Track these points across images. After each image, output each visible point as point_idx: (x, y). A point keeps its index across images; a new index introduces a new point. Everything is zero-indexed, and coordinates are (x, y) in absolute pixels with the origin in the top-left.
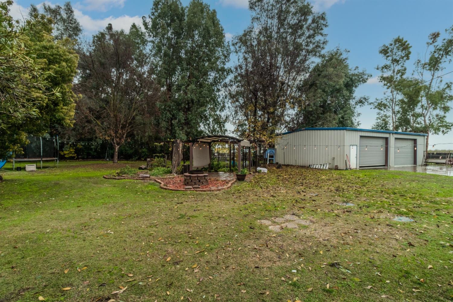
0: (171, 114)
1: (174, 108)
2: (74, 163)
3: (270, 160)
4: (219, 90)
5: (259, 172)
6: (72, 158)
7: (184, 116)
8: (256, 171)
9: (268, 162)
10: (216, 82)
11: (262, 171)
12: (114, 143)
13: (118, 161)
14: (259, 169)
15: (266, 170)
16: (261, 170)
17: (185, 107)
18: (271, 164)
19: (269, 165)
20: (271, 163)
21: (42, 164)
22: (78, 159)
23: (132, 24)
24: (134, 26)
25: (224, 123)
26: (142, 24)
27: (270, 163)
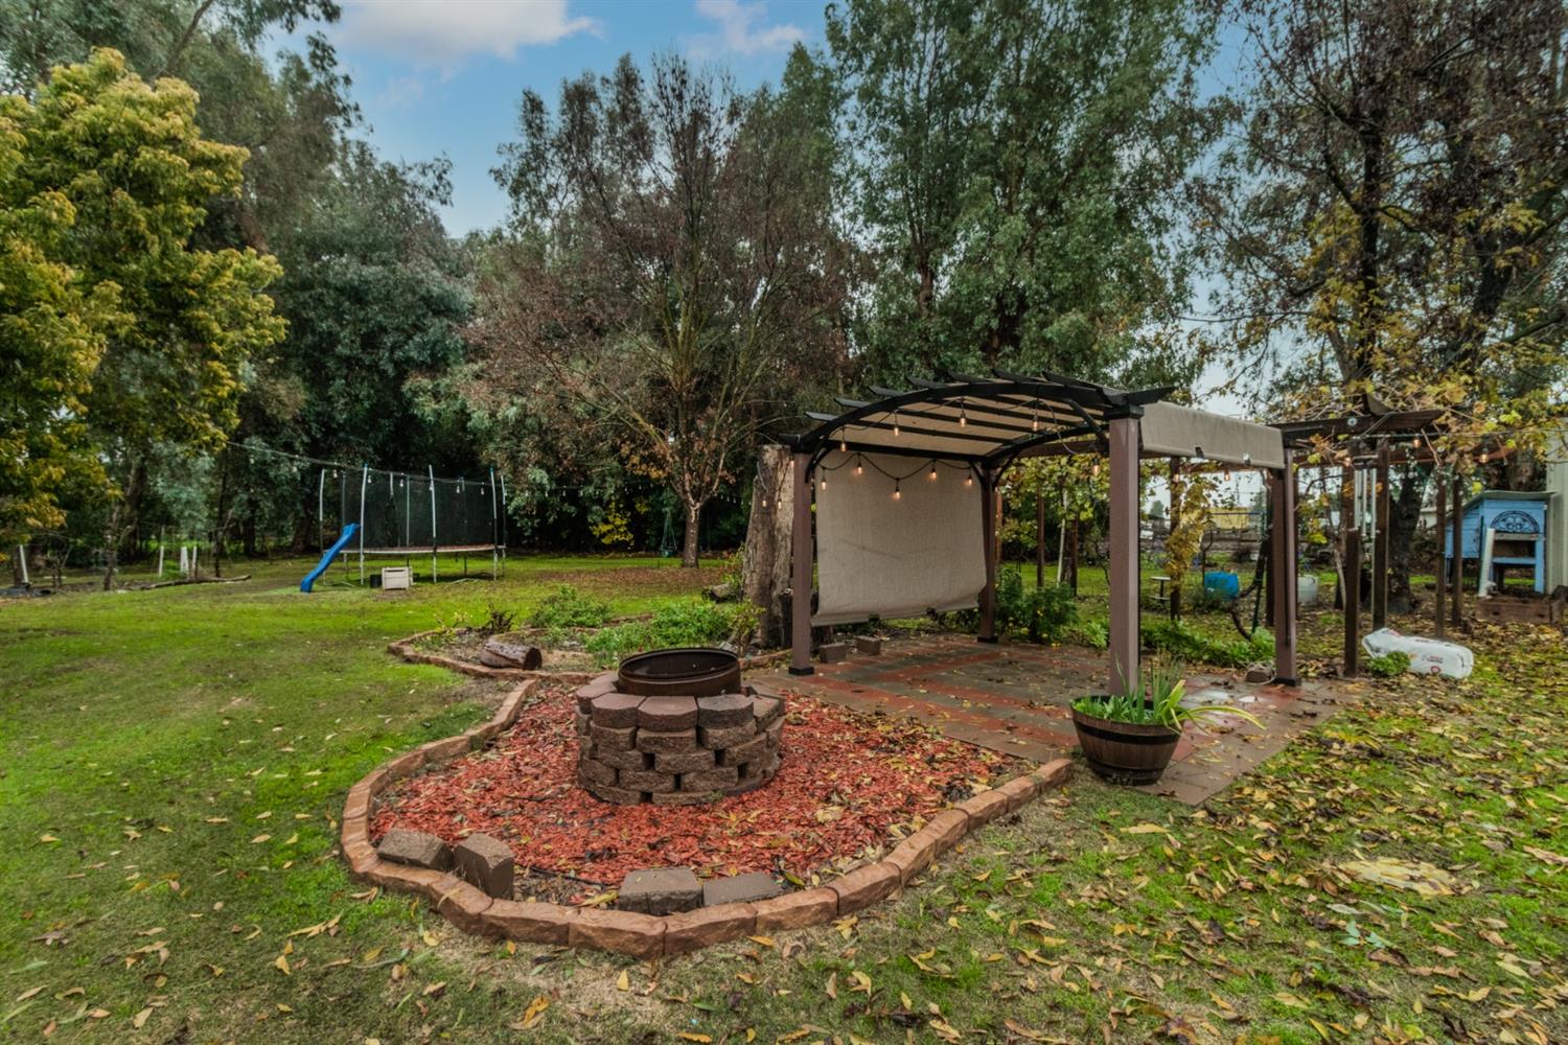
0: (929, 365)
1: (942, 337)
2: (627, 563)
3: (1499, 570)
4: (1161, 225)
5: (1385, 674)
6: (619, 547)
7: (986, 368)
8: (1353, 663)
9: (1486, 583)
10: (1144, 183)
11: (1419, 664)
12: (685, 492)
13: (698, 557)
14: (1382, 642)
15: (1456, 658)
16: (1400, 659)
17: (987, 327)
18: (1516, 594)
19: (1493, 611)
20: (1516, 592)
21: (435, 567)
22: (636, 549)
23: (792, 50)
24: (800, 55)
25: (1189, 380)
26: (825, 37)
27: (1500, 589)
